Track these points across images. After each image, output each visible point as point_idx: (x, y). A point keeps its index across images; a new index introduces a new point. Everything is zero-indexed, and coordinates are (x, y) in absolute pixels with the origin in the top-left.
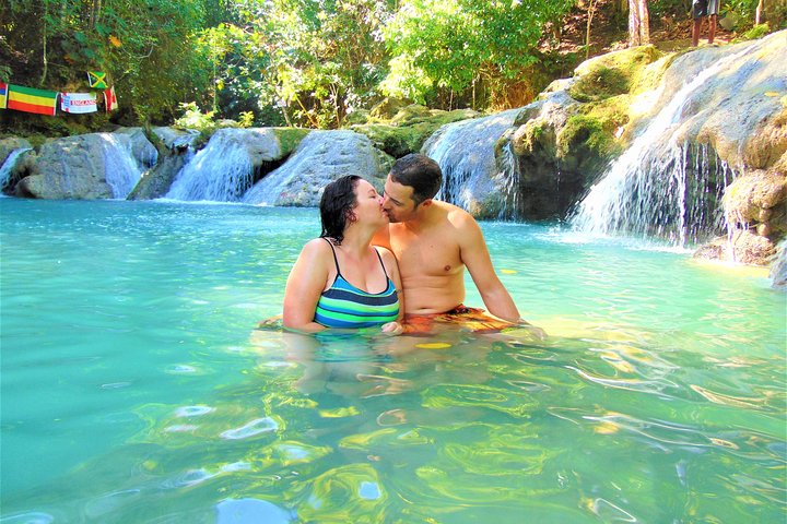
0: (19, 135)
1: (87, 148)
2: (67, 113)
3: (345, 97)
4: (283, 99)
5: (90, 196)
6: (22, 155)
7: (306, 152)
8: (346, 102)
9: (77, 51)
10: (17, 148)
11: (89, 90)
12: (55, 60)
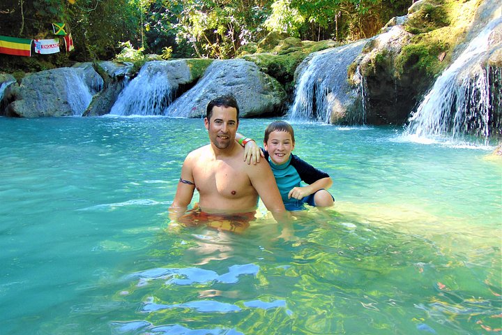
0: (6, 72)
1: (54, 79)
2: (39, 54)
3: (240, 33)
4: (194, 36)
5: (57, 114)
6: (9, 86)
7: (210, 76)
8: (241, 36)
9: (44, 9)
10: (6, 82)
11: (54, 37)
12: (30, 16)
